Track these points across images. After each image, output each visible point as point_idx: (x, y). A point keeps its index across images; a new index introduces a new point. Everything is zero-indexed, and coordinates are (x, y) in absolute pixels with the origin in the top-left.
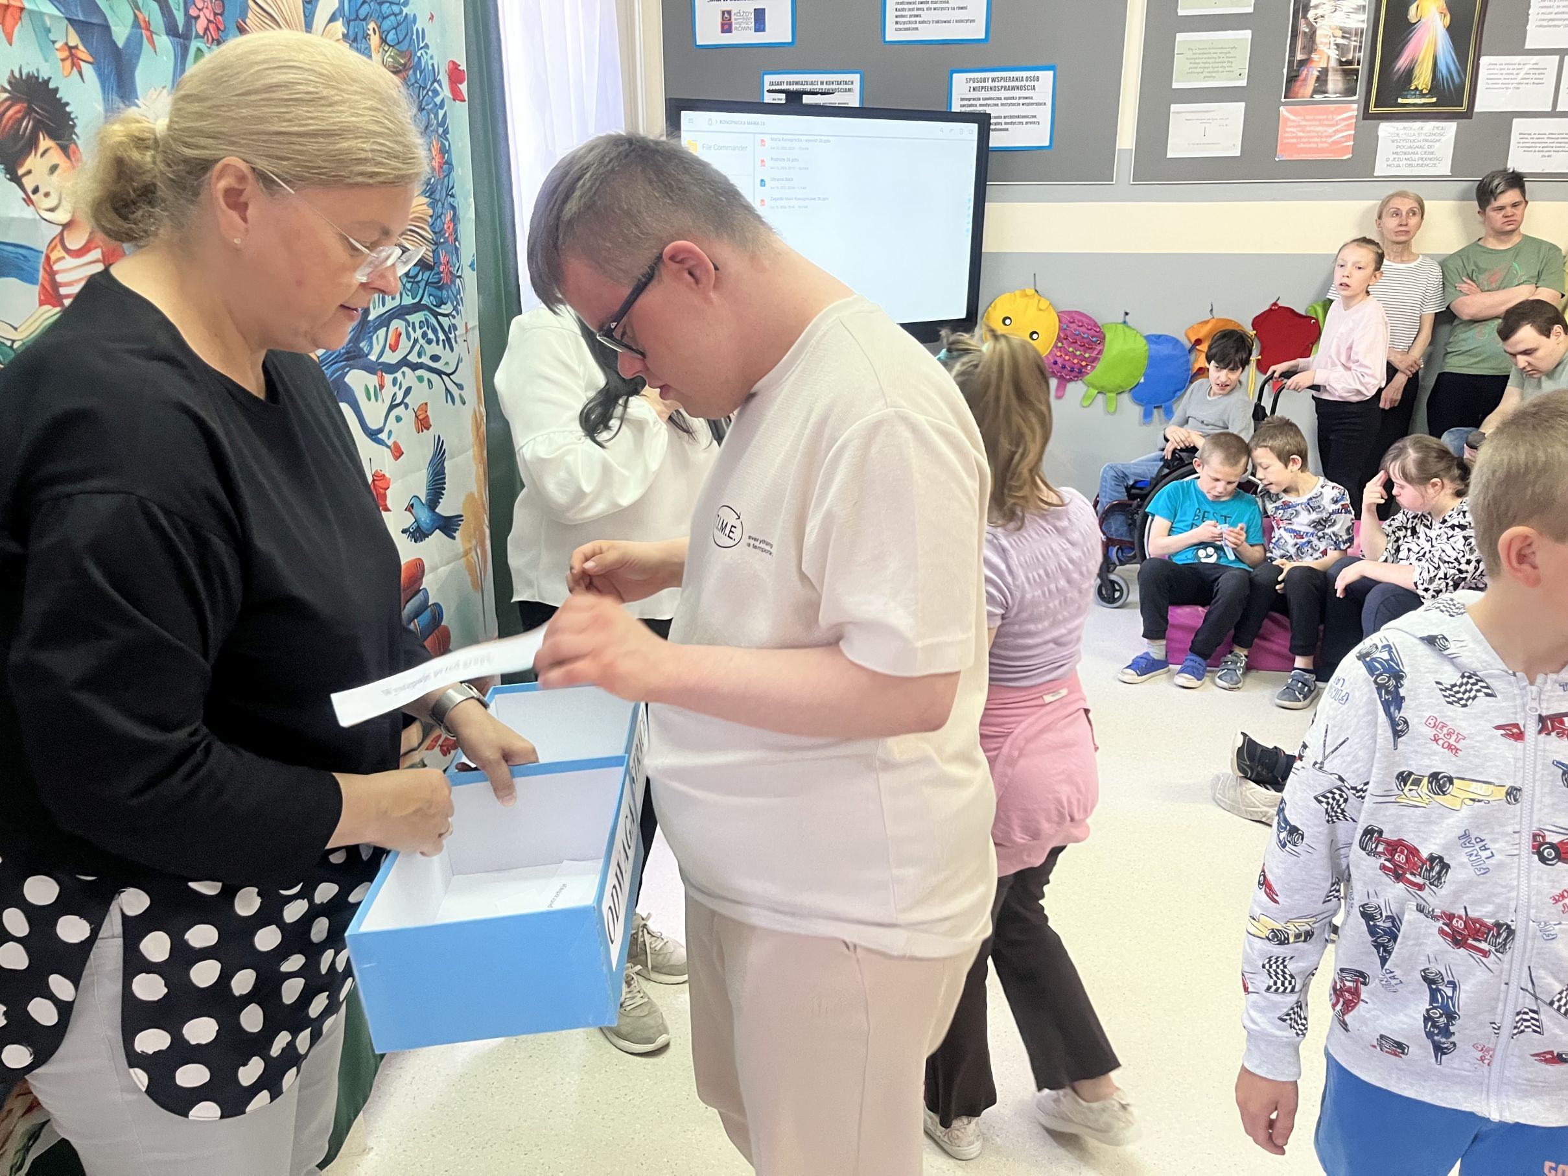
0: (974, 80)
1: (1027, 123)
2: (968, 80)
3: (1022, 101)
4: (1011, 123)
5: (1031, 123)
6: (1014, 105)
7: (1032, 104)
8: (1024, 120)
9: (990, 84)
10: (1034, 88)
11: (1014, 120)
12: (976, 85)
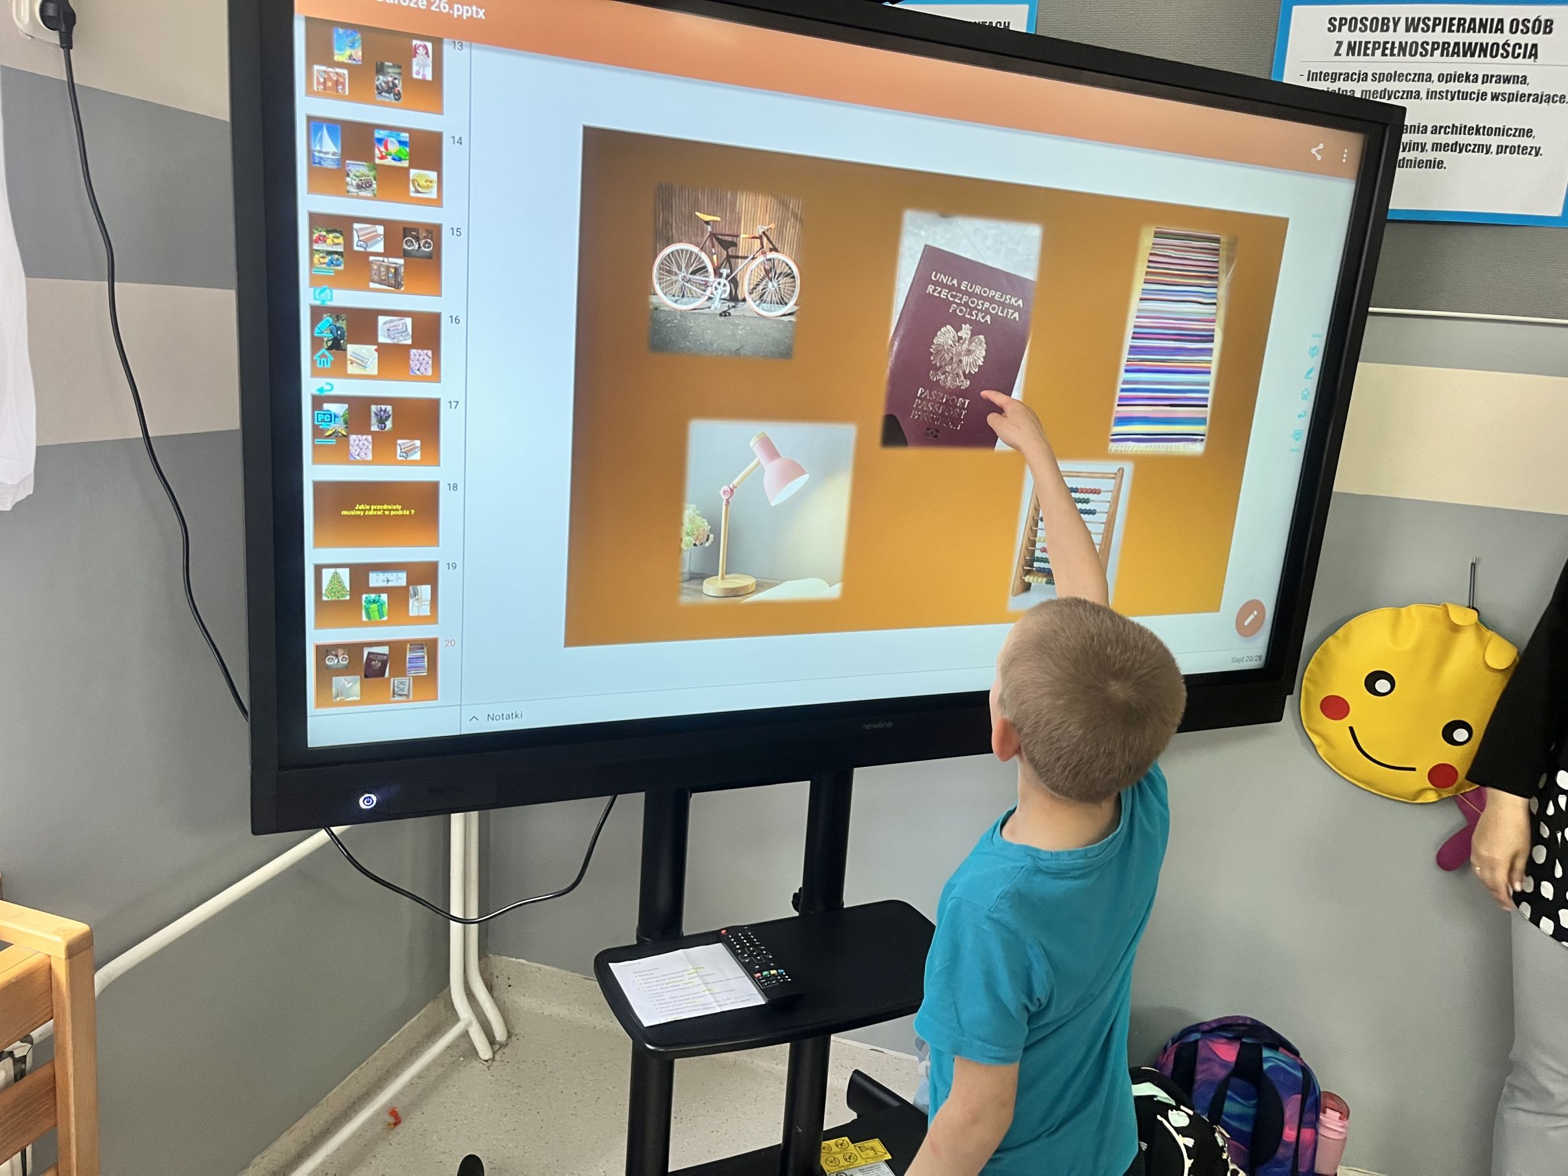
0: (1352, 23)
1: (1501, 149)
2: (1335, 25)
3: (1491, 88)
4: (1456, 147)
5: (1513, 150)
6: (1465, 96)
7: (1522, 97)
8: (1494, 141)
9: (1400, 36)
10: (1533, 52)
11: (1463, 139)
12: (1358, 36)
